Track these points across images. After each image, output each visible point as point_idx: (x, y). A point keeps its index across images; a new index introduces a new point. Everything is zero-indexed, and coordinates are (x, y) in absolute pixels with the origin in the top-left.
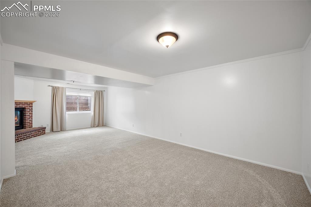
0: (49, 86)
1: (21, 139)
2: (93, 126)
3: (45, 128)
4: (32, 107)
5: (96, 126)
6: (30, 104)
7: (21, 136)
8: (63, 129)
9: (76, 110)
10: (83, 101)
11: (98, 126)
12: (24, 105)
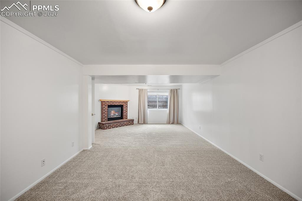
0: (137, 89)
1: (118, 126)
2: (169, 123)
3: (133, 120)
4: (127, 104)
5: (171, 123)
6: (126, 102)
7: (118, 124)
8: (145, 123)
9: (156, 107)
10: (164, 100)
11: (173, 123)
12: (122, 103)
